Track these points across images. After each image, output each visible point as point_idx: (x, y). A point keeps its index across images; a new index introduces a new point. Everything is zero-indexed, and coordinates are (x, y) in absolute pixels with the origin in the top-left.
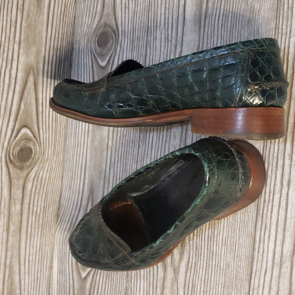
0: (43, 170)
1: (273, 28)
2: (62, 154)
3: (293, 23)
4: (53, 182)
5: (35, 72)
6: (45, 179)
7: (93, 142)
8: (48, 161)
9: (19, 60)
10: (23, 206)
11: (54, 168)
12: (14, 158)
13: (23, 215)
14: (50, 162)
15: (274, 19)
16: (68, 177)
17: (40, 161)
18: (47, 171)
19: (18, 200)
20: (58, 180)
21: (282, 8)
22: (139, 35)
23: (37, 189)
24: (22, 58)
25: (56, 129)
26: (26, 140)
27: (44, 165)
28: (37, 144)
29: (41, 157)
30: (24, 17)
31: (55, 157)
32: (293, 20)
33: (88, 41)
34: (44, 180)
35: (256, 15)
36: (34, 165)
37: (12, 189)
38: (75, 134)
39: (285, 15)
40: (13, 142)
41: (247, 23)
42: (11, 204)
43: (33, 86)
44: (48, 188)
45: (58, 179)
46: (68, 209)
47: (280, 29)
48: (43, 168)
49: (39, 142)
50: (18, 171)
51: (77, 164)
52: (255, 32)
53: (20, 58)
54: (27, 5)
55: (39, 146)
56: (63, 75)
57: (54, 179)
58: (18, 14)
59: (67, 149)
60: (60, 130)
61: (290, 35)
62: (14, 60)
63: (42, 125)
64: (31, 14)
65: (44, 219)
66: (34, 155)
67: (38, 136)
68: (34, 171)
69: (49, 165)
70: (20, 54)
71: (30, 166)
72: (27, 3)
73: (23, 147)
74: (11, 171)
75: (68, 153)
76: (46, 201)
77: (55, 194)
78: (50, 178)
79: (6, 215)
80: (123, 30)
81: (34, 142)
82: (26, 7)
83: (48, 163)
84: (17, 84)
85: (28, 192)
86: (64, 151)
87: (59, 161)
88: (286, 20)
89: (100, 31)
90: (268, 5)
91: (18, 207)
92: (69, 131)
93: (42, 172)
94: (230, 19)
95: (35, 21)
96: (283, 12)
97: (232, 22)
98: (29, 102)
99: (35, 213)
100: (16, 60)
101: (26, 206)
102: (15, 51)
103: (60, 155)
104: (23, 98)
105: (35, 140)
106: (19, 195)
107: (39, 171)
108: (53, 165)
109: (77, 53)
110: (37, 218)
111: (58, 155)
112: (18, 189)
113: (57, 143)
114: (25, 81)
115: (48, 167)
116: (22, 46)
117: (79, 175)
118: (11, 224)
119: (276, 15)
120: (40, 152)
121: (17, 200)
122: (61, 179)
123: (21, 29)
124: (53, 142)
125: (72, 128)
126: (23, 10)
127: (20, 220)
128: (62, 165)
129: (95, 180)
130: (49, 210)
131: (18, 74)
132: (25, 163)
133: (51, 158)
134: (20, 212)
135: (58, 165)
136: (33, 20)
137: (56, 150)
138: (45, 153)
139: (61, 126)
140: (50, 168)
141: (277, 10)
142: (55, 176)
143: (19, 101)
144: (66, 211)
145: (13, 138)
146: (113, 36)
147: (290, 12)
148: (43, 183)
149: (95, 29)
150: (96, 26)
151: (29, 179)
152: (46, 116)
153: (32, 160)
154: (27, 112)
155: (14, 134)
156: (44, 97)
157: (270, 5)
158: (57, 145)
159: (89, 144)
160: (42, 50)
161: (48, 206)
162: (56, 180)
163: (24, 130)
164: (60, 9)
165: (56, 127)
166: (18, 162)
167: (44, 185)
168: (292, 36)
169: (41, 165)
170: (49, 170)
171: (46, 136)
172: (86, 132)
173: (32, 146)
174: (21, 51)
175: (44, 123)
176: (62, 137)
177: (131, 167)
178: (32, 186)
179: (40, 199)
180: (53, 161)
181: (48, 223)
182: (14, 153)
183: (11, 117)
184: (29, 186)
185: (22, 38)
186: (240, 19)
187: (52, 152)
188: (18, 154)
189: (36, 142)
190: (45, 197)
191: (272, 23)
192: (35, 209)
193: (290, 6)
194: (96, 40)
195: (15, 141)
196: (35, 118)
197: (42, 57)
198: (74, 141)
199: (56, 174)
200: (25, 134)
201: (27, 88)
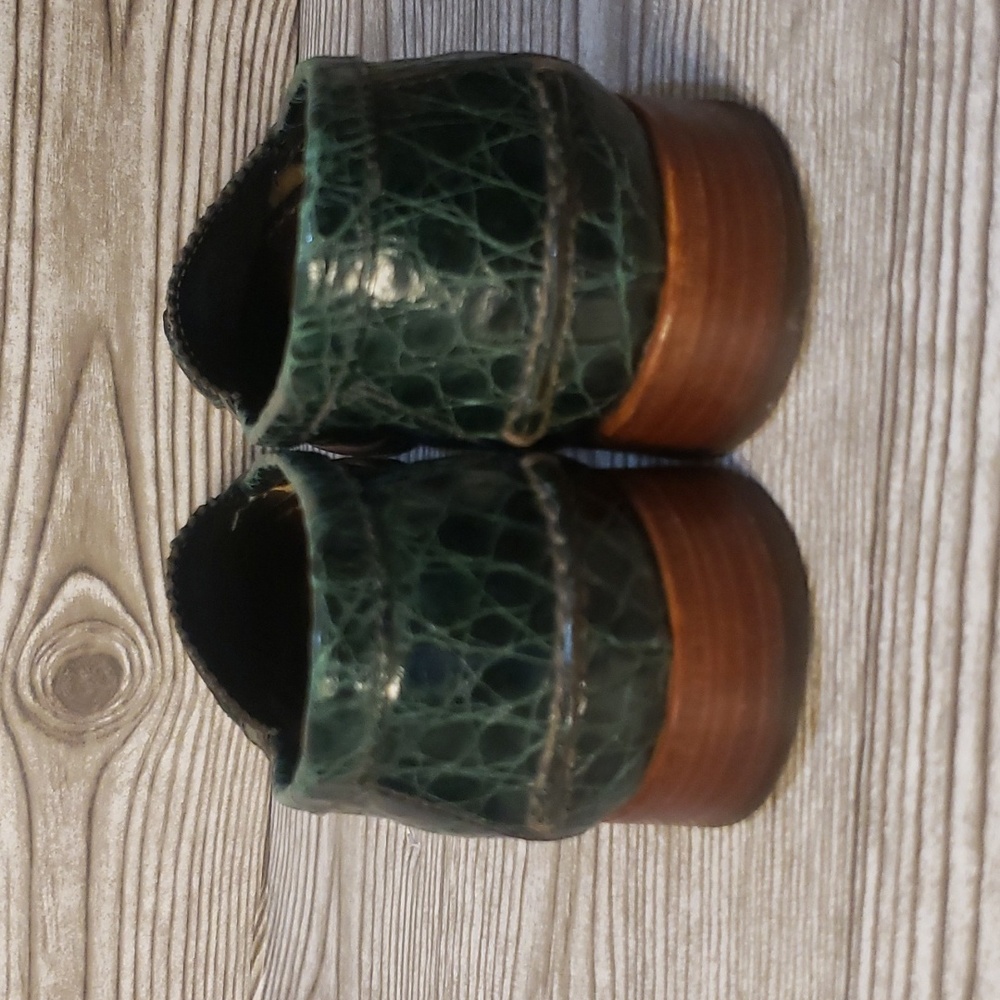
0: (173, 741)
4: (227, 793)
5: (116, 347)
6: (189, 780)
9: (36, 303)
10: (94, 891)
12: (35, 697)
13: (94, 925)
17: (158, 706)
18: (195, 748)
19: (67, 866)
20: (252, 784)
23: (151, 822)
24: (49, 297)
26: (87, 625)
27: (179, 722)
28: (142, 640)
29: (165, 692)
30: (47, 128)
34: (181, 783)
36: (133, 725)
37: (39, 823)
40: (29, 633)
42: (36, 882)
43: (109, 405)
44: (203, 817)
45: (248, 779)
47: (921, 44)
48: (175, 734)
49: (150, 628)
50: (62, 750)
53: (39, 294)
54: (58, 77)
55: (150, 646)
57: (228, 780)
58: (20, 120)
62: (10, 306)
64: (81, 112)
65: (192, 943)
66: (132, 682)
67: (145, 603)
68: (134, 749)
69: (202, 721)
70: (40, 278)
71: (116, 730)
72: (58, 69)
73: (79, 652)
74: (29, 749)
76: (196, 869)
77: (239, 840)
78: (209, 775)
79: (14, 924)
81: (125, 630)
82: (54, 86)
83: (196, 714)
84: (32, 402)
85: (110, 833)
91: (70, 895)
93: (170, 751)
95: (102, 137)
98: (93, 470)
99: (149, 918)
100: (23, 306)
101: (105, 891)
102: (13, 271)
104: (66, 455)
105: (130, 620)
106: (69, 847)
107: (156, 747)
110: (160, 940)
112: (65, 823)
114: (70, 385)
115: (199, 730)
116: (43, 249)
118: (40, 962)
120: (158, 669)
121: (60, 868)
123: (35, 178)
126: (41, 102)
127: (81, 945)
130: (215, 907)
131: (34, 363)
132: (91, 718)
134: (79, 916)
136: (92, 137)
138: (180, 675)
140: (210, 735)
143: (45, 467)
145: (27, 617)
148: (179, 797)
151: (112, 781)
153: (124, 703)
154: (86, 509)
155: (33, 602)
156: (164, 445)
160: (140, 256)
161: (205, 889)
162: (238, 781)
163: (77, 586)
164: (215, 76)
166: (55, 715)
167: (185, 806)
169: (167, 725)
170: (203, 742)
173: (118, 645)
174: (43, 267)
178: (130, 808)
179: (168, 861)
181: (212, 960)
182: (38, 678)
183: (13, 534)
184: (115, 809)
185: (44, 215)
188: (54, 682)
189: (138, 632)
190: (193, 854)
192: (148, 903)
195: (37, 630)
196: (124, 532)
197: (145, 283)
199: (237, 760)
200: (84, 600)
201: (79, 412)
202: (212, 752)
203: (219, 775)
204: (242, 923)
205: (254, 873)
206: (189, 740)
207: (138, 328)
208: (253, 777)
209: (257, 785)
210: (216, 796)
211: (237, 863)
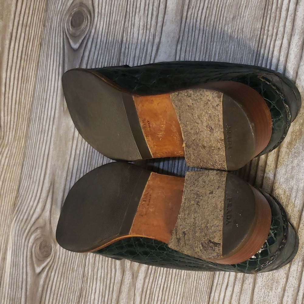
1: (258, 28)
2: (24, 140)
3: (280, 25)
4: (12, 169)
6: (4, 165)
7: (58, 129)
8: (8, 146)
11: (14, 155)
14: (10, 148)
15: (261, 18)
16: (28, 165)
18: (6, 157)
21: (270, 7)
22: (116, 19)
25: (19, 112)
27: (3, 150)
31: (16, 142)
32: (280, 22)
33: (61, 20)
35: (242, 12)
38: (40, 119)
39: (273, 15)
41: (231, 20)
44: (6, 175)
45: (17, 166)
46: (26, 199)
47: (265, 29)
48: (2, 153)
51: (40, 152)
52: (239, 31)
56: (32, 54)
57: (13, 166)
59: (30, 134)
60: (23, 114)
61: (276, 38)
63: (4, 107)
69: (8, 150)
75: (31, 140)
76: (3, 188)
77: (14, 182)
78: (8, 165)
80: (100, 11)
83: (7, 148)
86: (27, 137)
87: (20, 147)
88: (273, 21)
89: (75, 9)
90: (255, 3)
92: (33, 116)
94: (214, 13)
96: (271, 12)
97: (216, 17)
103: (21, 140)
108: (13, 151)
109: (49, 31)
111: (19, 140)
113: (19, 127)
115: (7, 153)
117: (41, 163)
119: (263, 14)
122: (21, 166)
124: (15, 126)
125: (36, 113)
128: (23, 152)
129: (57, 172)
133: (12, 143)
135: (19, 152)
137: (18, 135)
138: (5, 138)
139: (25, 109)
141: (265, 9)
142: (15, 163)
144: (24, 201)
146: (89, 17)
147: (278, 13)
149: (70, 7)
150: (70, 4)
152: (8, 97)
156: (8, 77)
157: (258, 3)
158: (19, 130)
159: (54, 132)
160: (9, 26)
161: (4, 194)
162: (15, 167)
165: (19, 110)
167: (2, 172)
168: (277, 39)
170: (8, 156)
171: (7, 119)
172: (52, 119)
175: (6, 104)
176: (25, 121)
177: (97, 161)
180: (13, 146)
181: (4, 212)
186: (225, 15)
187: (13, 137)
191: (258, 23)
193: (279, 6)
194: (69, 19)
197: (9, 33)
198: (38, 127)
199: (15, 161)
202: (10, 159)
203: (11, 165)
204: (12, 203)
205: (16, 191)
206: (5, 155)
207: (6, 45)
208: (19, 166)
209: (19, 168)
210: (10, 170)
211: (12, 188)
